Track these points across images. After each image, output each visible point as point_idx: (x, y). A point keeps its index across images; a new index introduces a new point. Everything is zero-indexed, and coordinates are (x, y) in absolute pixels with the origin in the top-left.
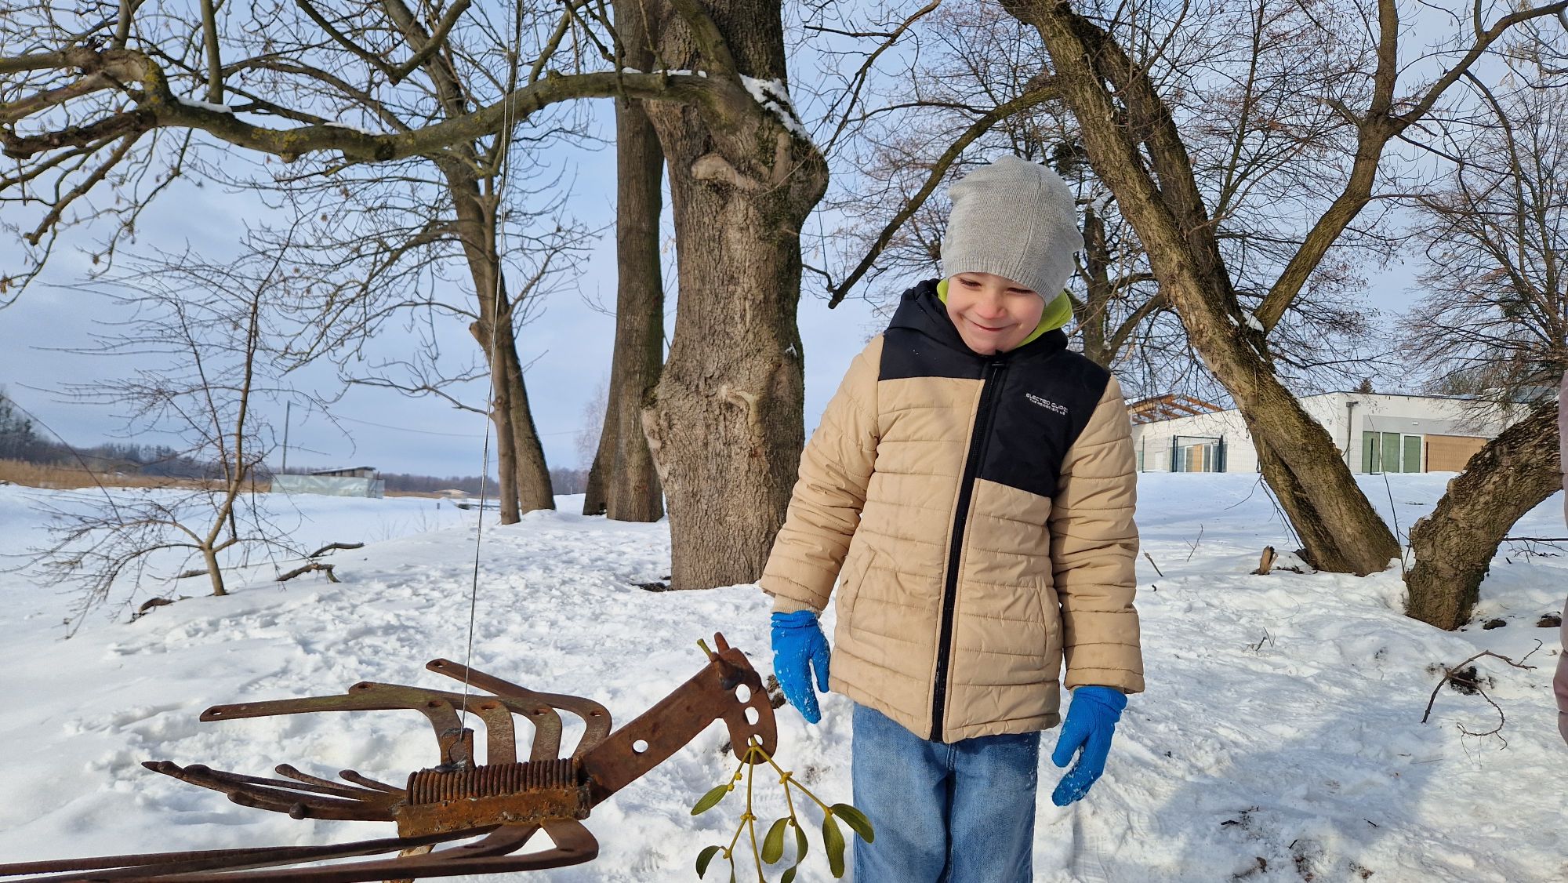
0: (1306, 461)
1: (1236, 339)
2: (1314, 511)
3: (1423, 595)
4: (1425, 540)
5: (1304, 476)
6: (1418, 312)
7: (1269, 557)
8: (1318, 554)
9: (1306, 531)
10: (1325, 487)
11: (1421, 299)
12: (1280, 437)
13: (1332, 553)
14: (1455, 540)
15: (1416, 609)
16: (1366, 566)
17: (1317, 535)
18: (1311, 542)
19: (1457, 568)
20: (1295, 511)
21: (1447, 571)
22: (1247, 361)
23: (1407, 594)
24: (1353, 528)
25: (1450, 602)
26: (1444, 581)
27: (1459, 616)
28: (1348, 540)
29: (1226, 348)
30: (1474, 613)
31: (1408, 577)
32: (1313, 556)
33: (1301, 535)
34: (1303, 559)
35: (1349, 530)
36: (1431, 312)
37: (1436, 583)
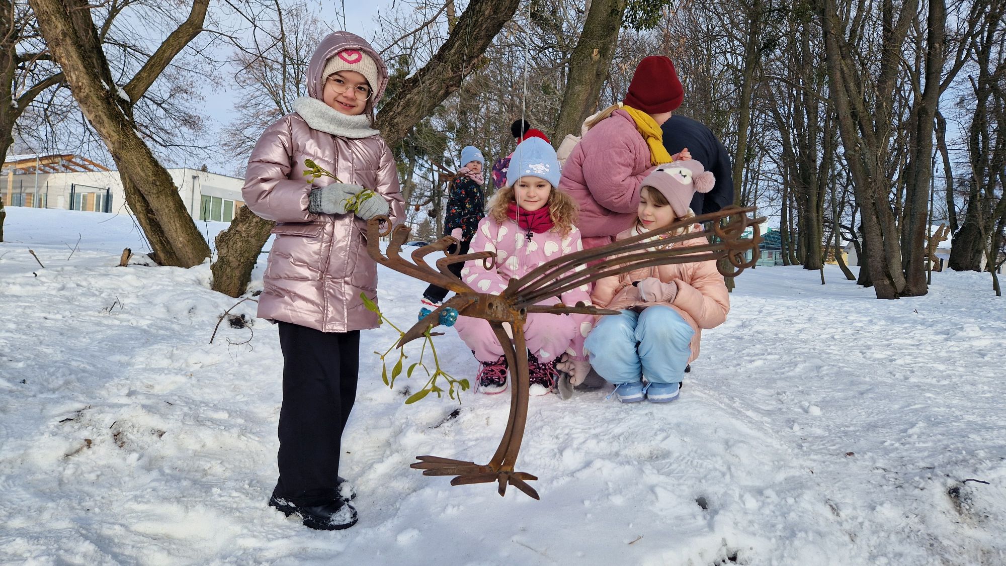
0: (155, 192)
1: (107, 99)
2: (160, 227)
3: (221, 277)
4: (223, 244)
5: (154, 203)
6: (234, 125)
7: (127, 255)
8: (162, 255)
9: (155, 241)
10: (167, 210)
11: (235, 117)
12: (137, 173)
13: (171, 255)
14: (240, 244)
15: (217, 286)
16: (190, 262)
17: (162, 243)
18: (158, 248)
19: (240, 261)
20: (148, 227)
21: (235, 264)
22: (115, 117)
23: (212, 278)
24: (183, 238)
25: (236, 281)
26: (233, 269)
27: (240, 290)
28: (180, 245)
29: (99, 103)
30: (248, 288)
31: (213, 267)
32: (159, 257)
33: (151, 243)
34: (152, 259)
35: (181, 239)
36: (241, 128)
37: (229, 270)
